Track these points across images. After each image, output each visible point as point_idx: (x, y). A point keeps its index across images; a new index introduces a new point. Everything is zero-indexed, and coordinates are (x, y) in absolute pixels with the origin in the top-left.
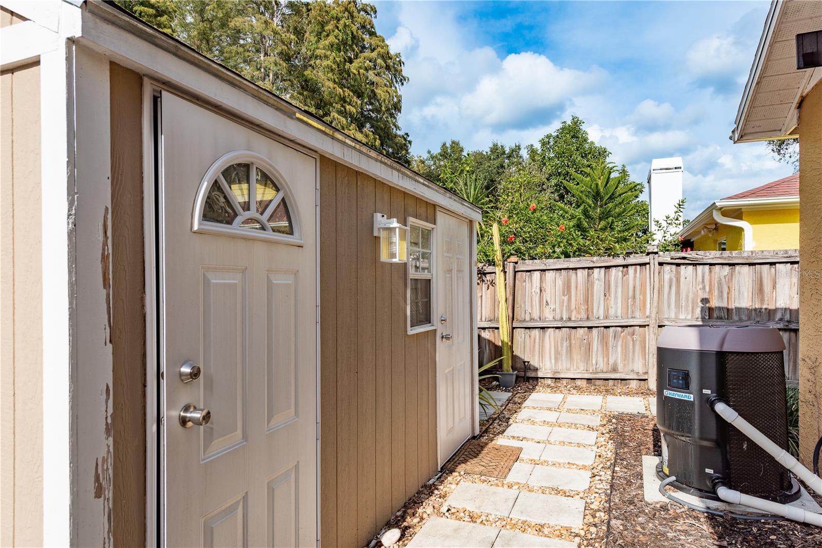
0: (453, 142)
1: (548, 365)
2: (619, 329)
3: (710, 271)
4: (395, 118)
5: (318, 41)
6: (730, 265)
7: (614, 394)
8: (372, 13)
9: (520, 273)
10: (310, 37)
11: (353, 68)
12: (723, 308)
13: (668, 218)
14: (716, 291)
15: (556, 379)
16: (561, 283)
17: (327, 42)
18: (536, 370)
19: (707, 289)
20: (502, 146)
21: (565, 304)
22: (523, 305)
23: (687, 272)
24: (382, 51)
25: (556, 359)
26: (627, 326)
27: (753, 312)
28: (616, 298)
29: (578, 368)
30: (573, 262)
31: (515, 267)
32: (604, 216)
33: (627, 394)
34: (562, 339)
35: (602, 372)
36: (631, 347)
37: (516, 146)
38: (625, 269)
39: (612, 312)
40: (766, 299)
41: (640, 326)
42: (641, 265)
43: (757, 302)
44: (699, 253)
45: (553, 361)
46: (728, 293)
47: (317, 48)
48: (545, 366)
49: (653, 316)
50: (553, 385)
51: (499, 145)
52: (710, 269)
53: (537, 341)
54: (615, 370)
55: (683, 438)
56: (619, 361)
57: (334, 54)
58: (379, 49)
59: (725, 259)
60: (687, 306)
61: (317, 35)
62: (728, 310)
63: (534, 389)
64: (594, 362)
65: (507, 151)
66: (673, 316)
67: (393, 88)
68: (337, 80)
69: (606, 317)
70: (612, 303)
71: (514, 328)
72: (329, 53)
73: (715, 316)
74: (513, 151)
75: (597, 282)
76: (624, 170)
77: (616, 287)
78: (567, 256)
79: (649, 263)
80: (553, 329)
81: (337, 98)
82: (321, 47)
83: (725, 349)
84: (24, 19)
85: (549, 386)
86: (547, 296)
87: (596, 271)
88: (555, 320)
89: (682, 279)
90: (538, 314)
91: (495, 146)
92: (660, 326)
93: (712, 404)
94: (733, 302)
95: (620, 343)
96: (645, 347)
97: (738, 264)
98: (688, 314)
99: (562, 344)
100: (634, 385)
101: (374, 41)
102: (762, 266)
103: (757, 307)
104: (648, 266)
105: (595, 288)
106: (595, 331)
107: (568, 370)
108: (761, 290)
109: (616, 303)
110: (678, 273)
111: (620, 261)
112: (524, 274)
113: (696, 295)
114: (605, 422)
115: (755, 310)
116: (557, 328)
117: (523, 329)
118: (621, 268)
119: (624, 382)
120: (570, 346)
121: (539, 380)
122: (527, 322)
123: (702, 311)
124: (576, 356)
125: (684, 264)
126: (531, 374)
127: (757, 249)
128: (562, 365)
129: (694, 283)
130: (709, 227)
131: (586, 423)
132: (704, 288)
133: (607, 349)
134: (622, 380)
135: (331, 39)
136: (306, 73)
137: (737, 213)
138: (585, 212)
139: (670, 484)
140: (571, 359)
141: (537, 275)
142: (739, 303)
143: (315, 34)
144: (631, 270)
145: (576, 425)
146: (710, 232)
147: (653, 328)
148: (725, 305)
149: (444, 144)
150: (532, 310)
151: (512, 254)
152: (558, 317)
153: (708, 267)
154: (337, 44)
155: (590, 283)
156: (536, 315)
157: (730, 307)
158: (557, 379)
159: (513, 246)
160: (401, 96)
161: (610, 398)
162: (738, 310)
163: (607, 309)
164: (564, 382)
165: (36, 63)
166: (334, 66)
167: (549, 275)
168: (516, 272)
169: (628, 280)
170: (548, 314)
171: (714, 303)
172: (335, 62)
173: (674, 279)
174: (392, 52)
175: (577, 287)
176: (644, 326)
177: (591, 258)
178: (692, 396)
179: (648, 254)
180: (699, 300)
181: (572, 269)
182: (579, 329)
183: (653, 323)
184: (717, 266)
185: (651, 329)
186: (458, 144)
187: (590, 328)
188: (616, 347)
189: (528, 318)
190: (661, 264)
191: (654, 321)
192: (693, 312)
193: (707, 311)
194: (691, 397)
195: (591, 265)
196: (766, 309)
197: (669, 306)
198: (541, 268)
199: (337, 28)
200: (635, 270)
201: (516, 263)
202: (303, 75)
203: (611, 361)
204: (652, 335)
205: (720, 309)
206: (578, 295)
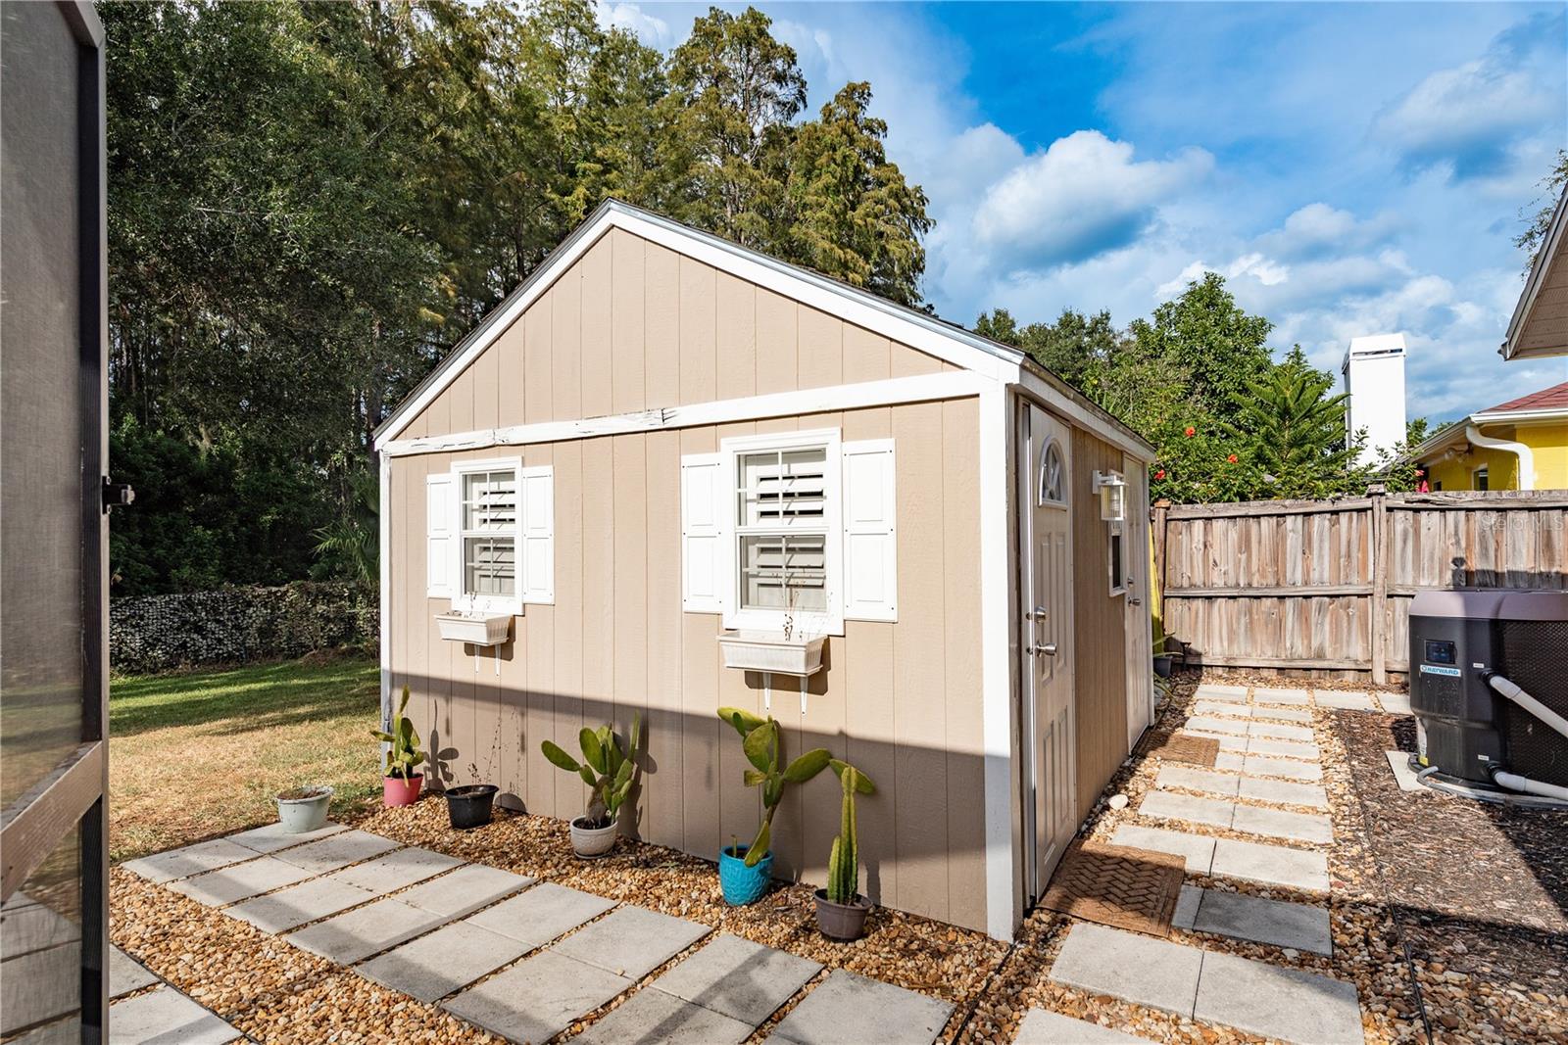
0: (998, 313)
1: (1217, 649)
2: (1327, 599)
3: (1468, 520)
4: (913, 283)
5: (806, 184)
6: (1498, 510)
7: (1322, 688)
8: (880, 131)
9: (1173, 523)
10: (796, 178)
11: (857, 216)
12: (1488, 571)
13: (1398, 445)
14: (1477, 547)
15: (1230, 667)
16: (1236, 537)
17: (820, 184)
18: (1199, 655)
19: (1463, 544)
20: (1080, 317)
21: (1243, 564)
22: (1178, 567)
23: (1430, 521)
24: (895, 186)
25: (1231, 641)
26: (1338, 596)
27: (1537, 577)
28: (1321, 556)
29: (1263, 652)
30: (1254, 507)
31: (1166, 515)
32: (1298, 442)
33: (1343, 688)
34: (1239, 613)
35: (1301, 659)
36: (1345, 625)
37: (1102, 315)
38: (1334, 517)
39: (1315, 576)
40: (1557, 557)
41: (1359, 596)
42: (1359, 511)
43: (1542, 562)
44: (1450, 493)
45: (1225, 644)
46: (1496, 550)
47: (807, 194)
48: (1213, 649)
49: (1379, 581)
50: (1225, 675)
51: (1075, 313)
52: (1467, 516)
53: (1201, 614)
54: (1320, 656)
55: (1448, 721)
56: (1327, 644)
57: (830, 200)
58: (892, 184)
59: (1490, 501)
60: (1432, 568)
61: (805, 175)
62: (1497, 574)
63: (1199, 679)
64: (1288, 645)
65: (1088, 322)
66: (1410, 581)
67: (912, 240)
68: (835, 237)
69: (1306, 583)
70: (1315, 563)
71: (1165, 598)
72: (822, 199)
73: (1476, 582)
74: (1097, 323)
75: (1291, 534)
76: (1297, 353)
77: (1321, 541)
78: (1243, 498)
79: (1371, 509)
80: (1224, 600)
81: (835, 263)
82: (812, 191)
83: (1502, 616)
84: (961, 368)
85: (1220, 677)
86: (1215, 553)
87: (1290, 519)
88: (1226, 586)
89: (1423, 531)
90: (1202, 579)
91: (1068, 315)
92: (1390, 596)
93: (1486, 679)
94: (1504, 562)
95: (1327, 620)
96: (1367, 624)
97: (1511, 509)
98: (1433, 579)
99: (1238, 619)
100: (1350, 677)
101: (883, 173)
102: (1551, 512)
103: (1543, 570)
104: (1369, 512)
105: (1289, 542)
106: (1289, 602)
107: (1248, 655)
108: (1548, 545)
109: (1321, 564)
110: (1417, 522)
111: (1326, 506)
112: (1180, 523)
113: (1445, 552)
114: (1320, 718)
115: (1541, 574)
116: (1230, 597)
117: (1179, 600)
118: (1328, 516)
119: (1335, 673)
120: (1251, 622)
121: (1204, 669)
122: (1185, 589)
123: (1453, 576)
124: (1261, 637)
125: (1425, 510)
126: (1191, 661)
127: (1541, 487)
128: (1239, 648)
129: (1443, 535)
130: (1457, 448)
131: (1295, 719)
132: (1458, 542)
133: (1308, 628)
134: (1331, 670)
135: (826, 179)
136: (792, 231)
137: (1508, 432)
138: (1268, 438)
139: (1431, 775)
140: (1254, 642)
141: (1198, 525)
142: (1515, 564)
143: (803, 171)
144: (1344, 518)
145: (1279, 720)
146: (1460, 455)
147: (1380, 598)
148: (1492, 567)
149: (983, 317)
150: (1192, 571)
151: (1161, 496)
152: (1232, 582)
153: (1463, 513)
154: (836, 186)
155: (1280, 536)
156: (1198, 580)
157: (1500, 570)
158: (1232, 668)
159: (1164, 486)
160: (923, 251)
161: (1317, 693)
162: (1513, 574)
163: (1307, 572)
164: (1243, 672)
165: (977, 395)
166: (831, 218)
167: (1218, 525)
168: (1167, 521)
169: (1339, 531)
170: (1217, 579)
171: (1475, 564)
172: (833, 212)
173: (1411, 530)
174: (909, 185)
175: (1260, 542)
176: (1366, 596)
177: (1281, 502)
178: (1459, 671)
179: (1370, 496)
180: (1450, 560)
181: (1253, 517)
182: (1264, 599)
183: (1378, 590)
184: (1478, 513)
185: (1377, 600)
186: (1006, 315)
187: (1281, 598)
188: (1322, 624)
189: (1186, 584)
190: (1390, 510)
191: (1380, 589)
192: (1441, 577)
193: (1464, 575)
194: (1458, 673)
195: (1283, 511)
196: (1557, 573)
197: (1403, 569)
198: (1206, 515)
199: (834, 161)
200: (1351, 518)
201: (1168, 508)
202: (787, 234)
203: (1315, 644)
204: (1378, 608)
205: (1484, 572)
206: (1263, 550)
